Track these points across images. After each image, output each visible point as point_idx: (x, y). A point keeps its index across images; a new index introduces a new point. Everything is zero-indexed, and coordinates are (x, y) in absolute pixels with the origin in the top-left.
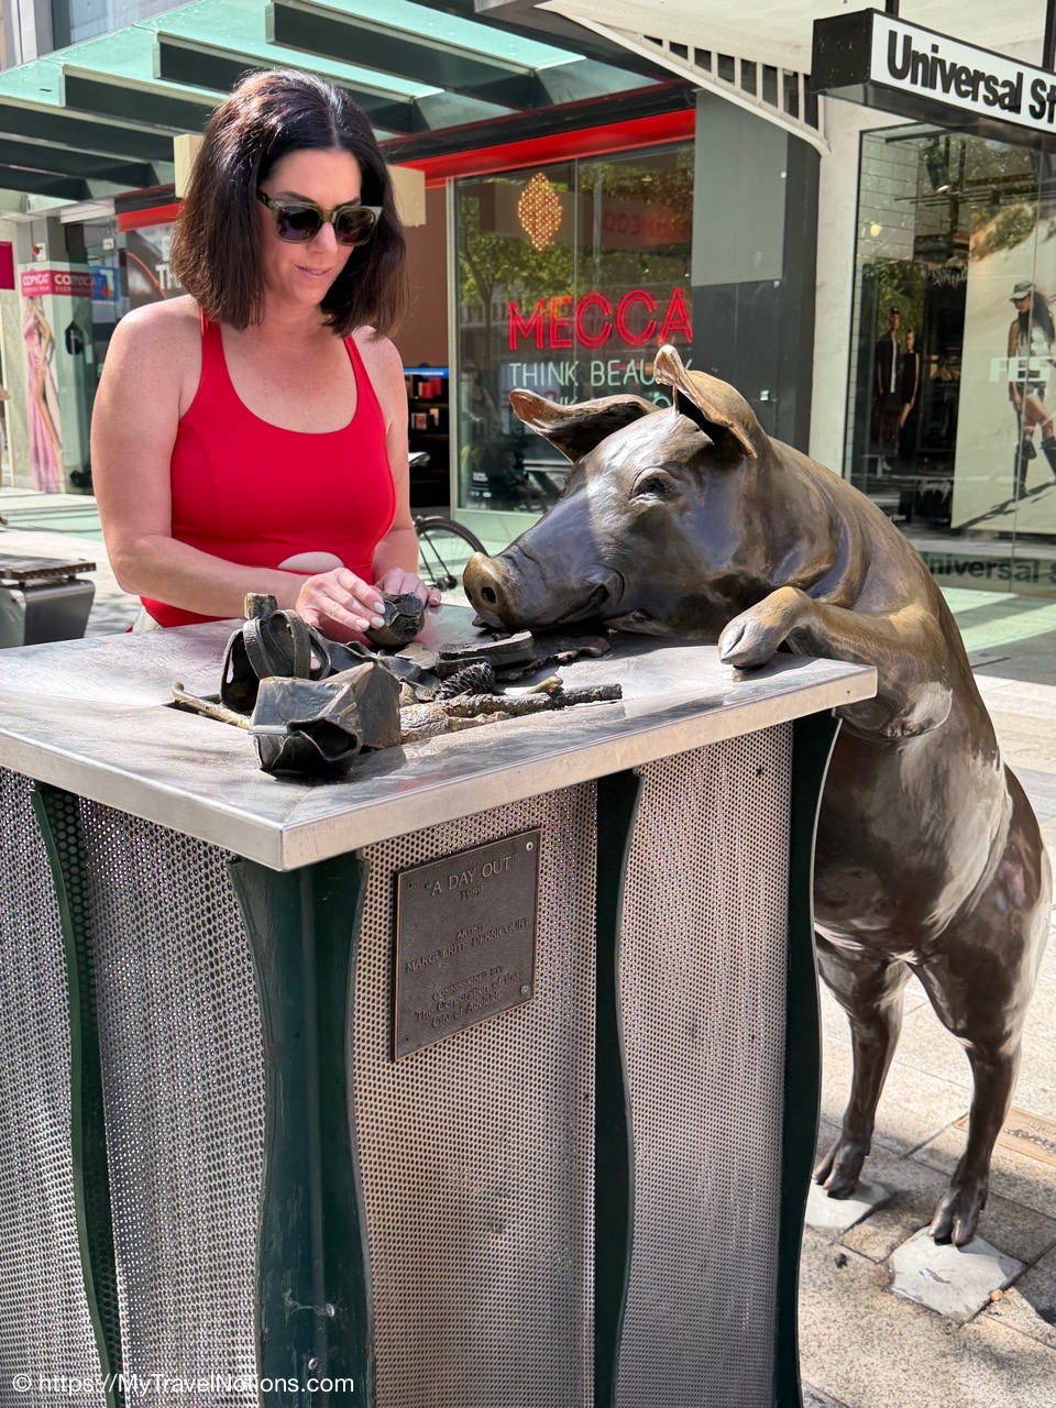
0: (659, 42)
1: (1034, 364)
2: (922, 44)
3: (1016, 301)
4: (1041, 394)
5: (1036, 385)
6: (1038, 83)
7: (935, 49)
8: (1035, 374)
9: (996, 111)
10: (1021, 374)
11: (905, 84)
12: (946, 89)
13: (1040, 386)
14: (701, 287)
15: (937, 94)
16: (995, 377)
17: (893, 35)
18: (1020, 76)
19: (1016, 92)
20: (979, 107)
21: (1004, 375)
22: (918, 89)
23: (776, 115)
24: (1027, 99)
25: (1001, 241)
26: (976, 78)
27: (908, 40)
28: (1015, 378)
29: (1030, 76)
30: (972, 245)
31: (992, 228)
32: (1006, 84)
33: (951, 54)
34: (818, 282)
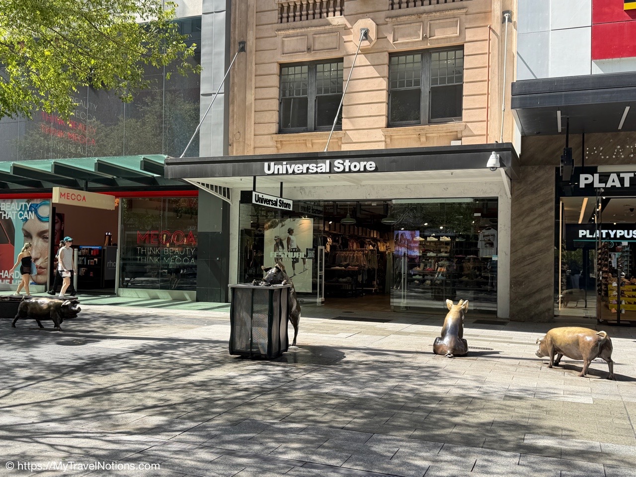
0: (199, 183)
1: (280, 254)
2: (260, 196)
3: (275, 240)
4: (282, 260)
5: (280, 258)
6: (280, 200)
7: (263, 196)
8: (280, 256)
9: (273, 206)
10: (277, 256)
11: (258, 203)
12: (265, 203)
13: (281, 259)
14: (200, 232)
15: (263, 204)
16: (271, 256)
17: (256, 195)
18: (277, 199)
19: (276, 202)
20: (270, 206)
21: (273, 256)
22: (260, 204)
23: (221, 197)
24: (278, 203)
25: (271, 227)
26: (270, 201)
27: (258, 195)
28: (276, 257)
29: (279, 199)
30: (265, 227)
31: (269, 223)
32: (275, 201)
33: (266, 197)
34: (230, 233)
